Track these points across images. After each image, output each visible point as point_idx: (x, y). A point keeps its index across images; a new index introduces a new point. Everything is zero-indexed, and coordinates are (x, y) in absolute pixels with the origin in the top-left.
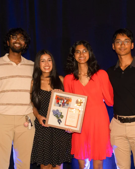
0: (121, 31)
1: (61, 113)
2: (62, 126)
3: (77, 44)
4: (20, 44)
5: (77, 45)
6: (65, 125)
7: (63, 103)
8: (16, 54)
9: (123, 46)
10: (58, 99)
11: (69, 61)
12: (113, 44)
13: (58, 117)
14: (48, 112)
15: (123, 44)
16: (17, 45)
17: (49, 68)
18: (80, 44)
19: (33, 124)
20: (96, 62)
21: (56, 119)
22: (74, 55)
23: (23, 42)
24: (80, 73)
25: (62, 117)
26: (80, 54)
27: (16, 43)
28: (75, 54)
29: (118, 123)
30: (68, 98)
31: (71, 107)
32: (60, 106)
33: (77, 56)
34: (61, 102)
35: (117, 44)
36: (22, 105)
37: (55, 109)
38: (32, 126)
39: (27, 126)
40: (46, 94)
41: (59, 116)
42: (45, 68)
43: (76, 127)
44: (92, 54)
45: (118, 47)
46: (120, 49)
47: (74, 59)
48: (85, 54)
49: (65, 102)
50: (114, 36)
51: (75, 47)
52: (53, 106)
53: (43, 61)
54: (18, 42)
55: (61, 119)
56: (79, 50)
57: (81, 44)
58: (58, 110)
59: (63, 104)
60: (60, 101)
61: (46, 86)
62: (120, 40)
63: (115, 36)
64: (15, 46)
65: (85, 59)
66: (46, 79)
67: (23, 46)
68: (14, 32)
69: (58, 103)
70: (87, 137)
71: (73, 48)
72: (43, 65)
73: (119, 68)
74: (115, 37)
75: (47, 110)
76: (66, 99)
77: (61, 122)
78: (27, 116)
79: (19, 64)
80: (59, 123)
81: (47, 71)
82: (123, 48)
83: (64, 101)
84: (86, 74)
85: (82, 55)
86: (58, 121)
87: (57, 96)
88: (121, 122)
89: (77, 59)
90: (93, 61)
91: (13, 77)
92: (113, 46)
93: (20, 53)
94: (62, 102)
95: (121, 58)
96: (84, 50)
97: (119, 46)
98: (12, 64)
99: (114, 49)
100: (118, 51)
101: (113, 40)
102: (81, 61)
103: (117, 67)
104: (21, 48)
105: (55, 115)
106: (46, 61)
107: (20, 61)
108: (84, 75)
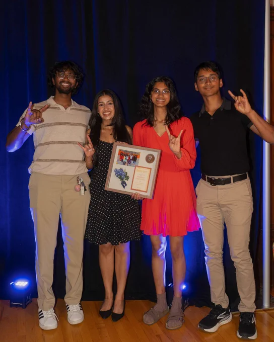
0: (204, 65)
1: (126, 173)
2: (127, 190)
3: (156, 80)
4: (68, 82)
5: (156, 82)
6: (132, 189)
7: (128, 160)
8: (64, 95)
9: (208, 84)
10: (122, 154)
11: (143, 102)
12: (195, 84)
13: (121, 179)
14: (109, 171)
15: (208, 81)
16: (65, 85)
17: (110, 114)
18: (161, 80)
19: (87, 188)
20: (179, 107)
21: (119, 181)
22: (150, 94)
23: (72, 81)
24: (155, 119)
25: (127, 178)
26: (159, 94)
27: (63, 81)
28: (152, 93)
29: (206, 185)
30: (136, 153)
31: (139, 165)
32: (124, 163)
33: (154, 97)
34: (125, 159)
35: (201, 82)
36: (72, 161)
37: (118, 168)
38: (85, 190)
39: (79, 190)
40: (107, 146)
41: (123, 176)
42: (105, 113)
43: (146, 192)
44: (174, 97)
45: (201, 86)
46: (205, 88)
47: (150, 100)
48: (165, 95)
49: (131, 158)
50: (195, 73)
51: (154, 84)
52: (116, 164)
53: (102, 105)
54: (66, 80)
55: (126, 181)
56: (159, 88)
57: (162, 82)
58: (121, 169)
59: (129, 162)
60: (125, 157)
61: (107, 136)
62: (203, 76)
63: (197, 72)
64: (62, 85)
65: (164, 101)
66: (107, 127)
67: (73, 85)
68: (61, 67)
69: (122, 160)
70: (162, 205)
71: (150, 84)
72: (101, 110)
73: (206, 113)
74: (197, 74)
75: (108, 169)
76: (132, 154)
77: (126, 185)
78: (78, 177)
79: (69, 109)
80: (124, 187)
81: (108, 118)
82: (208, 87)
83: (129, 157)
84: (164, 122)
85: (161, 96)
86: (122, 184)
87: (120, 150)
88: (211, 184)
89: (154, 100)
90: (176, 106)
91: (60, 124)
92: (196, 86)
93: (70, 94)
94: (128, 158)
95: (207, 100)
96: (165, 89)
97: (203, 85)
98: (59, 108)
99: (197, 90)
100: (202, 91)
101: (194, 78)
102: (158, 104)
103: (202, 111)
104: (71, 88)
105: (117, 176)
106: (105, 105)
107: (69, 105)
108: (161, 122)
